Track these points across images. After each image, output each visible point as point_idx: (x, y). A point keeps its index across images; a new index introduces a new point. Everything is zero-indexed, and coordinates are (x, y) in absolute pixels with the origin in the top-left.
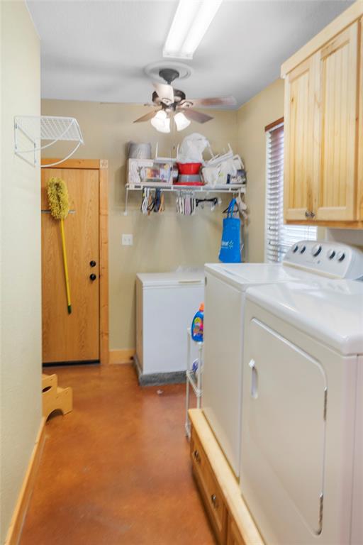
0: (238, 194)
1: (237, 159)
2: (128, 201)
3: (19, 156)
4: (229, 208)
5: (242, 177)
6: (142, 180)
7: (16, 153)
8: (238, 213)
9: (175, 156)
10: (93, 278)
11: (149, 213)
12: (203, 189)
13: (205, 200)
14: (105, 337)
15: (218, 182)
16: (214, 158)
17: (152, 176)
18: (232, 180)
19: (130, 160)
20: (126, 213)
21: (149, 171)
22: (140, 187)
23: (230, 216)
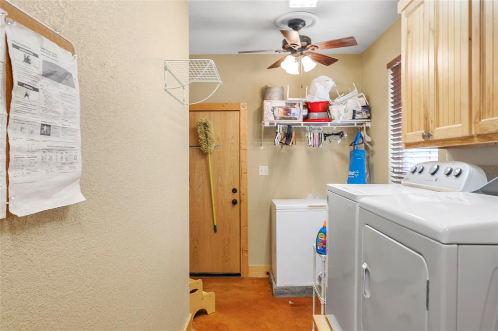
0: (363, 128)
1: (362, 96)
2: (264, 138)
3: (169, 93)
4: (354, 142)
5: (367, 112)
6: (275, 118)
7: (166, 90)
8: (363, 144)
9: (304, 97)
10: (234, 202)
11: (282, 147)
12: (331, 125)
13: (333, 134)
14: (245, 254)
15: (344, 118)
16: (340, 96)
17: (284, 115)
18: (358, 116)
19: (265, 101)
20: (262, 148)
21: (281, 110)
22: (273, 124)
23: (356, 149)
